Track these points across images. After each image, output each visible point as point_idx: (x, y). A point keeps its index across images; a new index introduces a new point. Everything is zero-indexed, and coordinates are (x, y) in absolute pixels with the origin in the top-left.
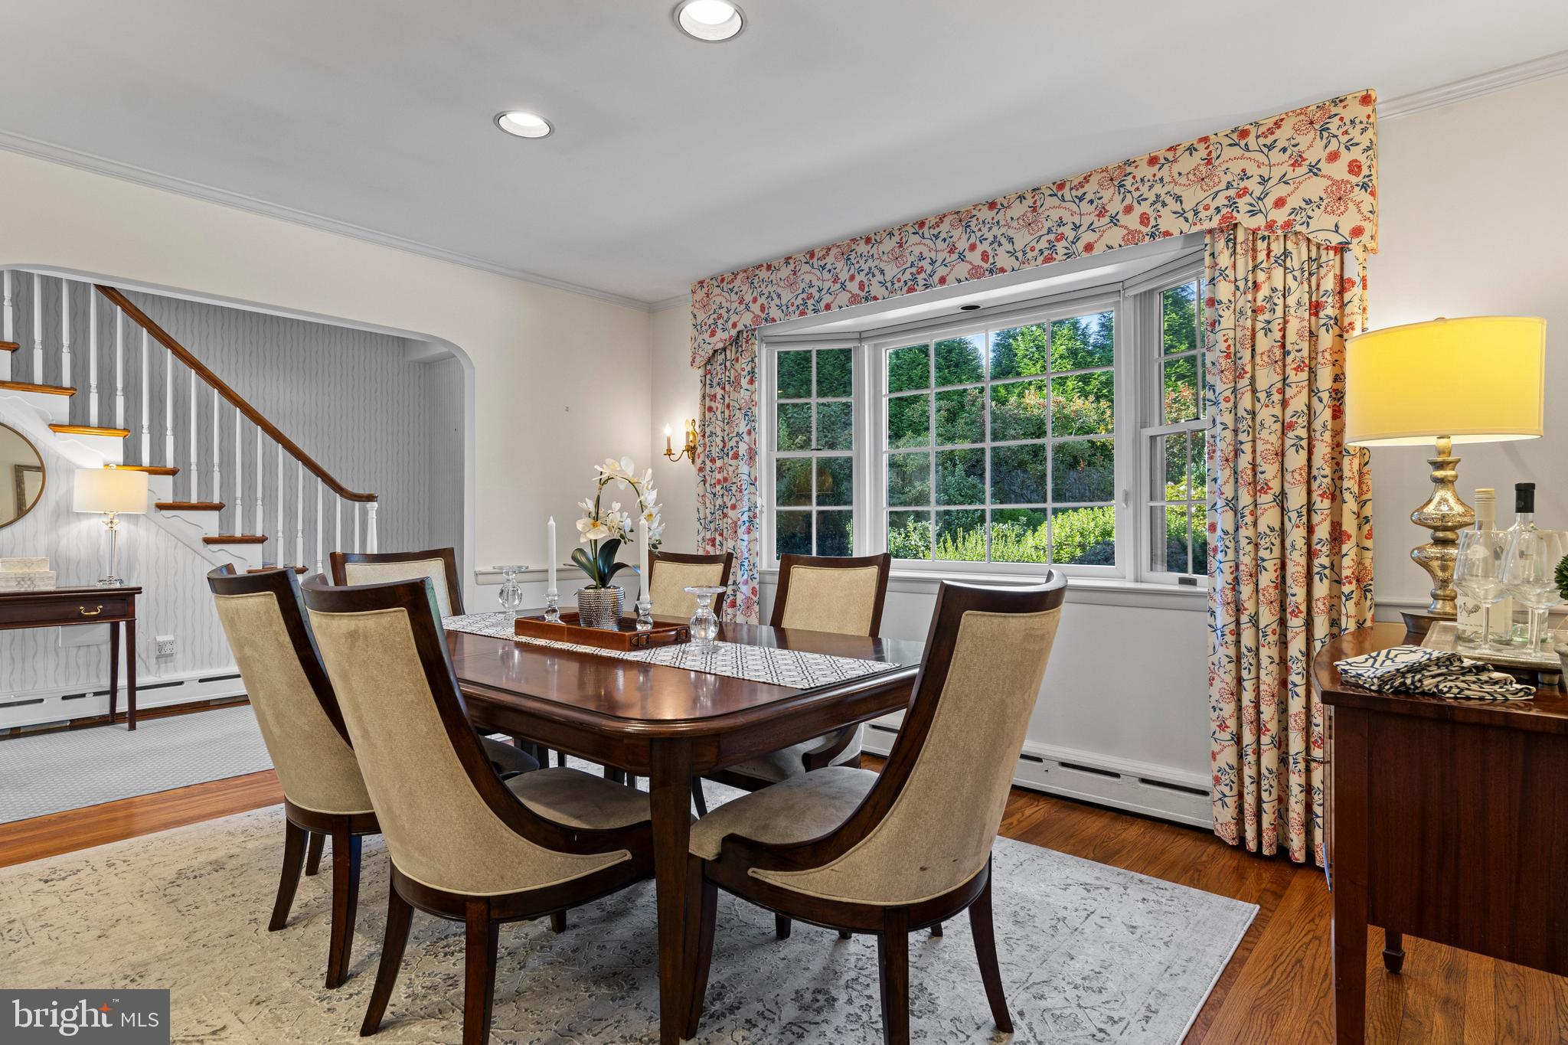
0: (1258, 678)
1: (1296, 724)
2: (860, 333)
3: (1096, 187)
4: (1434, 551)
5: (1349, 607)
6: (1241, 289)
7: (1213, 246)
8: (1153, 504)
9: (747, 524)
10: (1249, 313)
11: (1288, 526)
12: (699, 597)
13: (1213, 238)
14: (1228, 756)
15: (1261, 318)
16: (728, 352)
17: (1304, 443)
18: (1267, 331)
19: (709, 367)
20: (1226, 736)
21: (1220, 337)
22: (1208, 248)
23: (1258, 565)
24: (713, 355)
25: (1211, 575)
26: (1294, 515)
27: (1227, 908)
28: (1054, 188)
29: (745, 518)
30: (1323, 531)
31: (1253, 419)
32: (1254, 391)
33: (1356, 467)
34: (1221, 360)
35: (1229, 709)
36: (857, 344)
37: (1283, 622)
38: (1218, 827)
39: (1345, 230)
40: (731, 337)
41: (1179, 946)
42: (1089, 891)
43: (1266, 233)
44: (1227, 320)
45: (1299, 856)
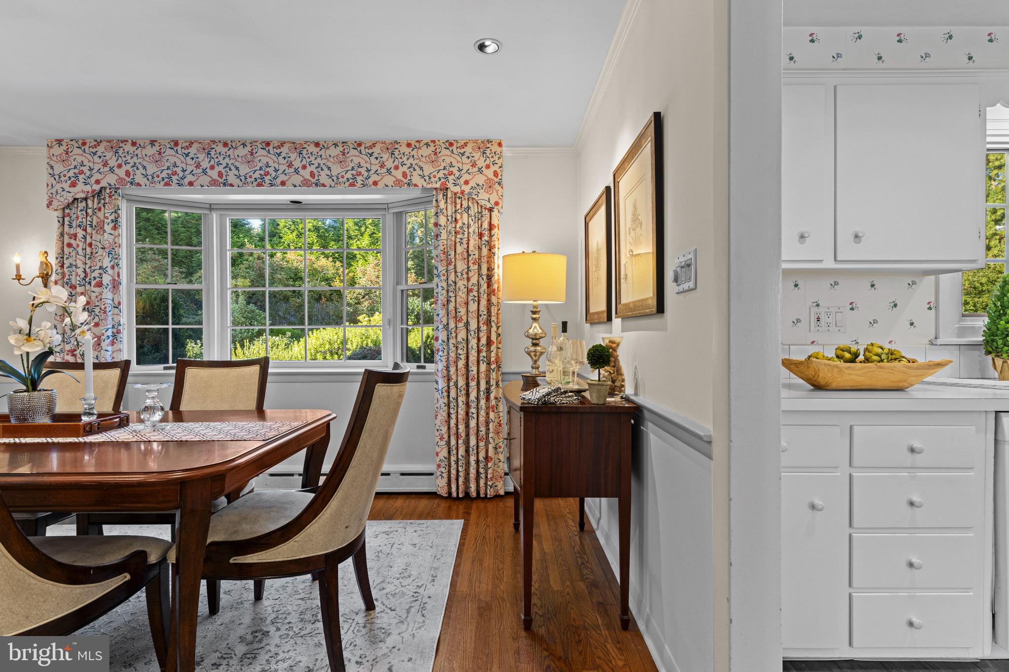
0: (457, 412)
1: (472, 432)
2: (210, 205)
3: (379, 151)
4: (532, 349)
5: (493, 375)
6: (450, 221)
7: (437, 196)
8: (402, 326)
9: (111, 338)
10: (454, 233)
11: (470, 338)
12: (148, 391)
13: (437, 192)
14: (444, 453)
15: (458, 236)
16: (90, 202)
17: (476, 299)
18: (461, 243)
19: (67, 211)
20: (443, 443)
21: (440, 243)
22: (434, 197)
23: (457, 357)
24: (73, 202)
25: (436, 363)
26: (472, 333)
27: (451, 524)
28: (355, 144)
29: (109, 333)
30: (484, 341)
31: (455, 286)
32: (456, 272)
33: (496, 311)
34: (441, 255)
35: (444, 429)
36: (207, 212)
37: (467, 384)
38: (439, 489)
39: (492, 202)
40: (93, 191)
41: (437, 546)
42: (388, 535)
43: (461, 196)
44: (444, 236)
45: (474, 494)
